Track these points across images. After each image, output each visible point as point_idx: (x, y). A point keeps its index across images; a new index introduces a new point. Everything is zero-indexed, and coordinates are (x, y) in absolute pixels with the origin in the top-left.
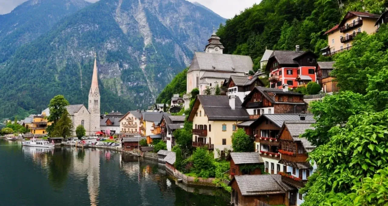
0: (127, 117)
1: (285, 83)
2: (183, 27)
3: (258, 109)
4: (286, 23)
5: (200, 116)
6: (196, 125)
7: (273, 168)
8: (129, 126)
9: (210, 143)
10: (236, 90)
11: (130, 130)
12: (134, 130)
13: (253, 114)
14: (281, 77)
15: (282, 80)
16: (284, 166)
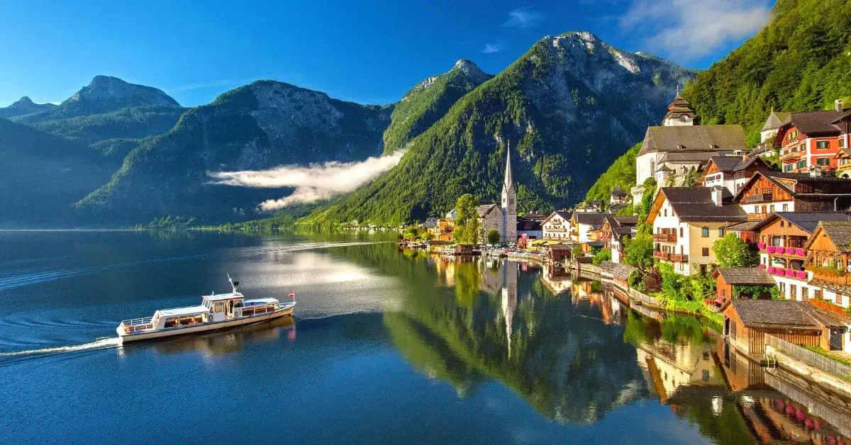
0: (552, 220)
1: (812, 163)
2: (623, 91)
3: (763, 204)
4: (812, 65)
5: (666, 215)
6: (658, 228)
7: (795, 293)
8: (555, 230)
9: (682, 253)
10: (720, 178)
11: (557, 236)
12: (562, 236)
13: (754, 212)
14: (805, 153)
15: (806, 158)
16: (816, 291)
